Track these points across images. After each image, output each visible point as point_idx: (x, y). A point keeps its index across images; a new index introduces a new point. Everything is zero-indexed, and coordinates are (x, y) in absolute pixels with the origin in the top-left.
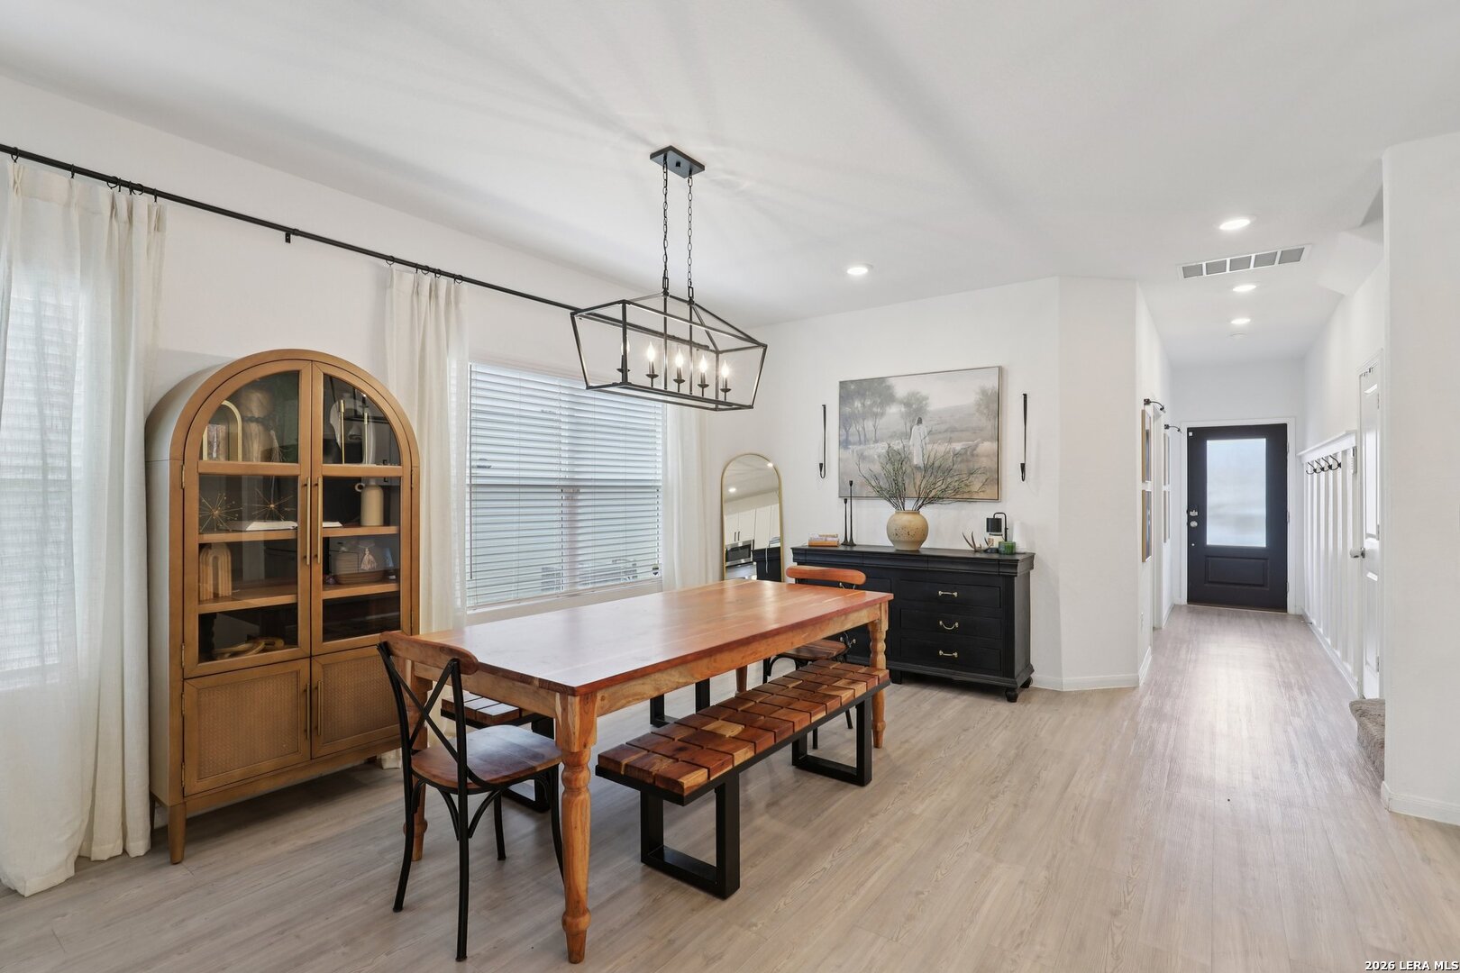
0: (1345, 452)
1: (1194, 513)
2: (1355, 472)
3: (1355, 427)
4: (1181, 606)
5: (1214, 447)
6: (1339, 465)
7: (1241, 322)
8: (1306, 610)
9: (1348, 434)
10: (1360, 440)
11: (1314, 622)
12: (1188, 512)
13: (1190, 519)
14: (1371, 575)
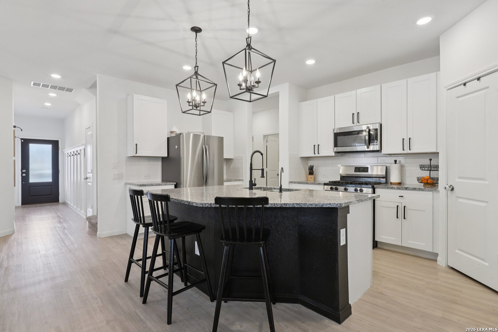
0: (80, 150)
1: (24, 171)
2: (84, 155)
3: (84, 143)
4: (19, 207)
5: (32, 146)
6: (79, 154)
7: (48, 104)
8: (66, 200)
9: (83, 145)
10: (86, 147)
11: (69, 203)
12: (22, 170)
13: (22, 173)
14: (89, 184)
